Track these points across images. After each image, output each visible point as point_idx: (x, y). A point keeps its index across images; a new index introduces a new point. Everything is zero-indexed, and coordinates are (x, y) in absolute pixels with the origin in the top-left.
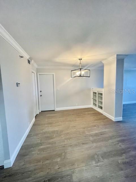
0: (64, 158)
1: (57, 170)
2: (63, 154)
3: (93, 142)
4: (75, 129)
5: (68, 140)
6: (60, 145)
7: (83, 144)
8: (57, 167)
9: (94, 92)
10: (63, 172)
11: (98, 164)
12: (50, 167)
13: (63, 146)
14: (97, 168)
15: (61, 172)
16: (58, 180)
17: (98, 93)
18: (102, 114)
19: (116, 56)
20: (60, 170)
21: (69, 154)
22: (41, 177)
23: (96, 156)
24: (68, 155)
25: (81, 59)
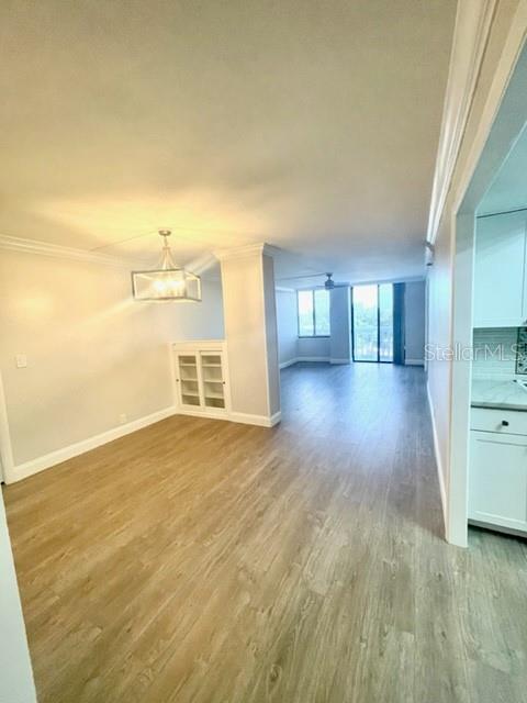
0: (254, 582)
1: (270, 620)
2: (242, 576)
3: (275, 494)
4: (198, 497)
5: (214, 536)
6: (203, 566)
7: (260, 514)
8: (262, 617)
9: (180, 357)
10: (286, 608)
11: (326, 526)
12: (245, 641)
13: (214, 562)
14: (331, 532)
15: (284, 612)
16: (297, 633)
17: (203, 357)
18: (228, 422)
19: (262, 248)
20: (276, 613)
21: (256, 561)
22: (251, 686)
23: (310, 517)
24: (256, 565)
25: (169, 233)
